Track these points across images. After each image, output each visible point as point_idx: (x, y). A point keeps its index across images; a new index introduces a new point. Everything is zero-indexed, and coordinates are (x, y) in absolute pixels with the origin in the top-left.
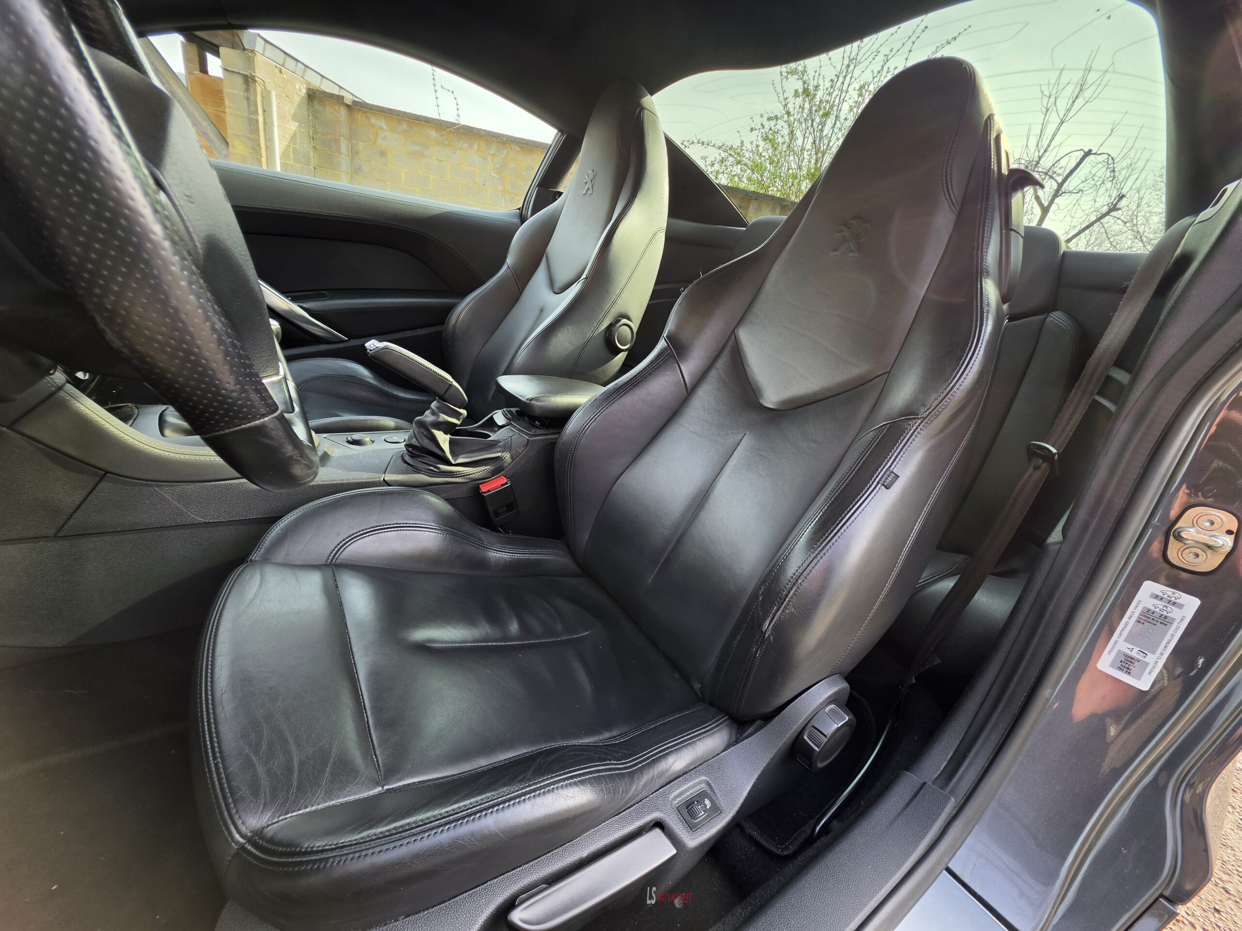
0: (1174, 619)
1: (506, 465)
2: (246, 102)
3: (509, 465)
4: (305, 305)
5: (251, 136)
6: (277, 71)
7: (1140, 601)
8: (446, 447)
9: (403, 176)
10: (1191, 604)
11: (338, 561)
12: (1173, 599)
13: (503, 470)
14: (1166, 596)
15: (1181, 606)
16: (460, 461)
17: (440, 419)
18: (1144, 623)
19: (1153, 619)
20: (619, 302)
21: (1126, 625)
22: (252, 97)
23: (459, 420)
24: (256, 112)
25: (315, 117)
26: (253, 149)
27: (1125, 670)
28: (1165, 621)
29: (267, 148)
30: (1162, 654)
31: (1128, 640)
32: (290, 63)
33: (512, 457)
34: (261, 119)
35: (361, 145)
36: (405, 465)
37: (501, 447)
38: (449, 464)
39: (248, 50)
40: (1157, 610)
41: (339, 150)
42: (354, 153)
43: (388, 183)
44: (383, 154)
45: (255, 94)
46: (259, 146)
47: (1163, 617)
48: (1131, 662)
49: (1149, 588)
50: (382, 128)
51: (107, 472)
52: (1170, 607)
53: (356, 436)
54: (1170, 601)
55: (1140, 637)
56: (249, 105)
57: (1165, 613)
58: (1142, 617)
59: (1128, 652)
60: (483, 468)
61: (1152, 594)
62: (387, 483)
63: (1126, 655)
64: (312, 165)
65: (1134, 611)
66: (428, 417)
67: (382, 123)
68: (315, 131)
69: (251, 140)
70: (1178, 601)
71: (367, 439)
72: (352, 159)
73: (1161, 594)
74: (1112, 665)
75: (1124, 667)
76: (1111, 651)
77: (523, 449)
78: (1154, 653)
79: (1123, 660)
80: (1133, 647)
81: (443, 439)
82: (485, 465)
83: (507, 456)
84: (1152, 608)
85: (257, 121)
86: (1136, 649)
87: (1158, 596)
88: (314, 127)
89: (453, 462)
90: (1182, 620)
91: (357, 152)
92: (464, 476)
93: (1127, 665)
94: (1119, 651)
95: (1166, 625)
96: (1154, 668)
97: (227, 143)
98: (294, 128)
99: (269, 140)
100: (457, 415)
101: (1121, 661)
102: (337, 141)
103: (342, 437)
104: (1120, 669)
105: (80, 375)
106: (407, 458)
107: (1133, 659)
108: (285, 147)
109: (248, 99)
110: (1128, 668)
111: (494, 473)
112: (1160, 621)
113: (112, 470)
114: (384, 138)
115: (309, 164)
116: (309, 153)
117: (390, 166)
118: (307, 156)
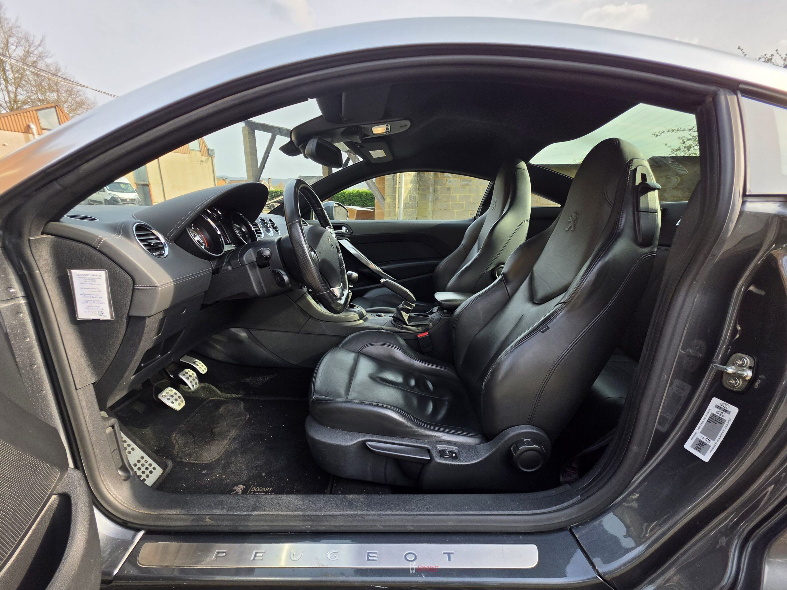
0: (726, 420)
1: (430, 328)
2: (393, 181)
3: (432, 328)
4: (382, 267)
5: (393, 194)
7: (710, 409)
8: (406, 318)
9: (458, 197)
10: (734, 411)
11: (362, 352)
12: (726, 408)
13: (429, 330)
14: (722, 407)
15: (729, 413)
16: (411, 324)
17: (404, 307)
18: (710, 423)
19: (715, 420)
20: (499, 257)
21: (702, 423)
22: (395, 178)
23: (411, 308)
25: (420, 179)
26: (393, 199)
27: (698, 449)
28: (721, 421)
29: (399, 198)
30: (718, 441)
31: (702, 432)
33: (433, 325)
34: (397, 186)
36: (391, 324)
37: (429, 320)
38: (406, 325)
40: (718, 415)
41: (429, 192)
42: (435, 191)
43: (450, 202)
44: (449, 189)
46: (396, 198)
47: (720, 419)
48: (702, 445)
49: (715, 401)
51: (311, 316)
52: (724, 413)
53: (379, 314)
54: (724, 409)
55: (708, 430)
56: (394, 182)
57: (721, 417)
58: (710, 419)
59: (701, 439)
60: (421, 328)
61: (716, 405)
62: (383, 329)
63: (700, 441)
64: (417, 201)
65: (706, 416)
66: (401, 306)
68: (419, 186)
69: (393, 196)
70: (728, 409)
71: (383, 315)
72: (434, 195)
73: (720, 405)
74: (692, 447)
75: (698, 447)
76: (693, 438)
77: (438, 322)
78: (714, 440)
79: (698, 443)
80: (704, 436)
81: (405, 316)
82: (421, 327)
83: (431, 324)
84: (715, 413)
85: (396, 188)
86: (706, 437)
87: (718, 406)
88: (419, 184)
89: (408, 324)
90: (729, 421)
91: (437, 191)
92: (412, 330)
93: (699, 447)
94: (697, 438)
95: (721, 424)
96: (713, 448)
97: (384, 199)
98: (410, 187)
99: (400, 194)
100: (411, 306)
101: (697, 444)
102: (428, 188)
103: (375, 314)
104: (696, 449)
105: (310, 290)
106: (393, 322)
107: (703, 443)
108: (406, 196)
109: (393, 179)
110: (700, 448)
111: (424, 331)
112: (719, 421)
113: (313, 316)
115: (415, 201)
116: (416, 196)
117: (452, 194)
118: (415, 198)
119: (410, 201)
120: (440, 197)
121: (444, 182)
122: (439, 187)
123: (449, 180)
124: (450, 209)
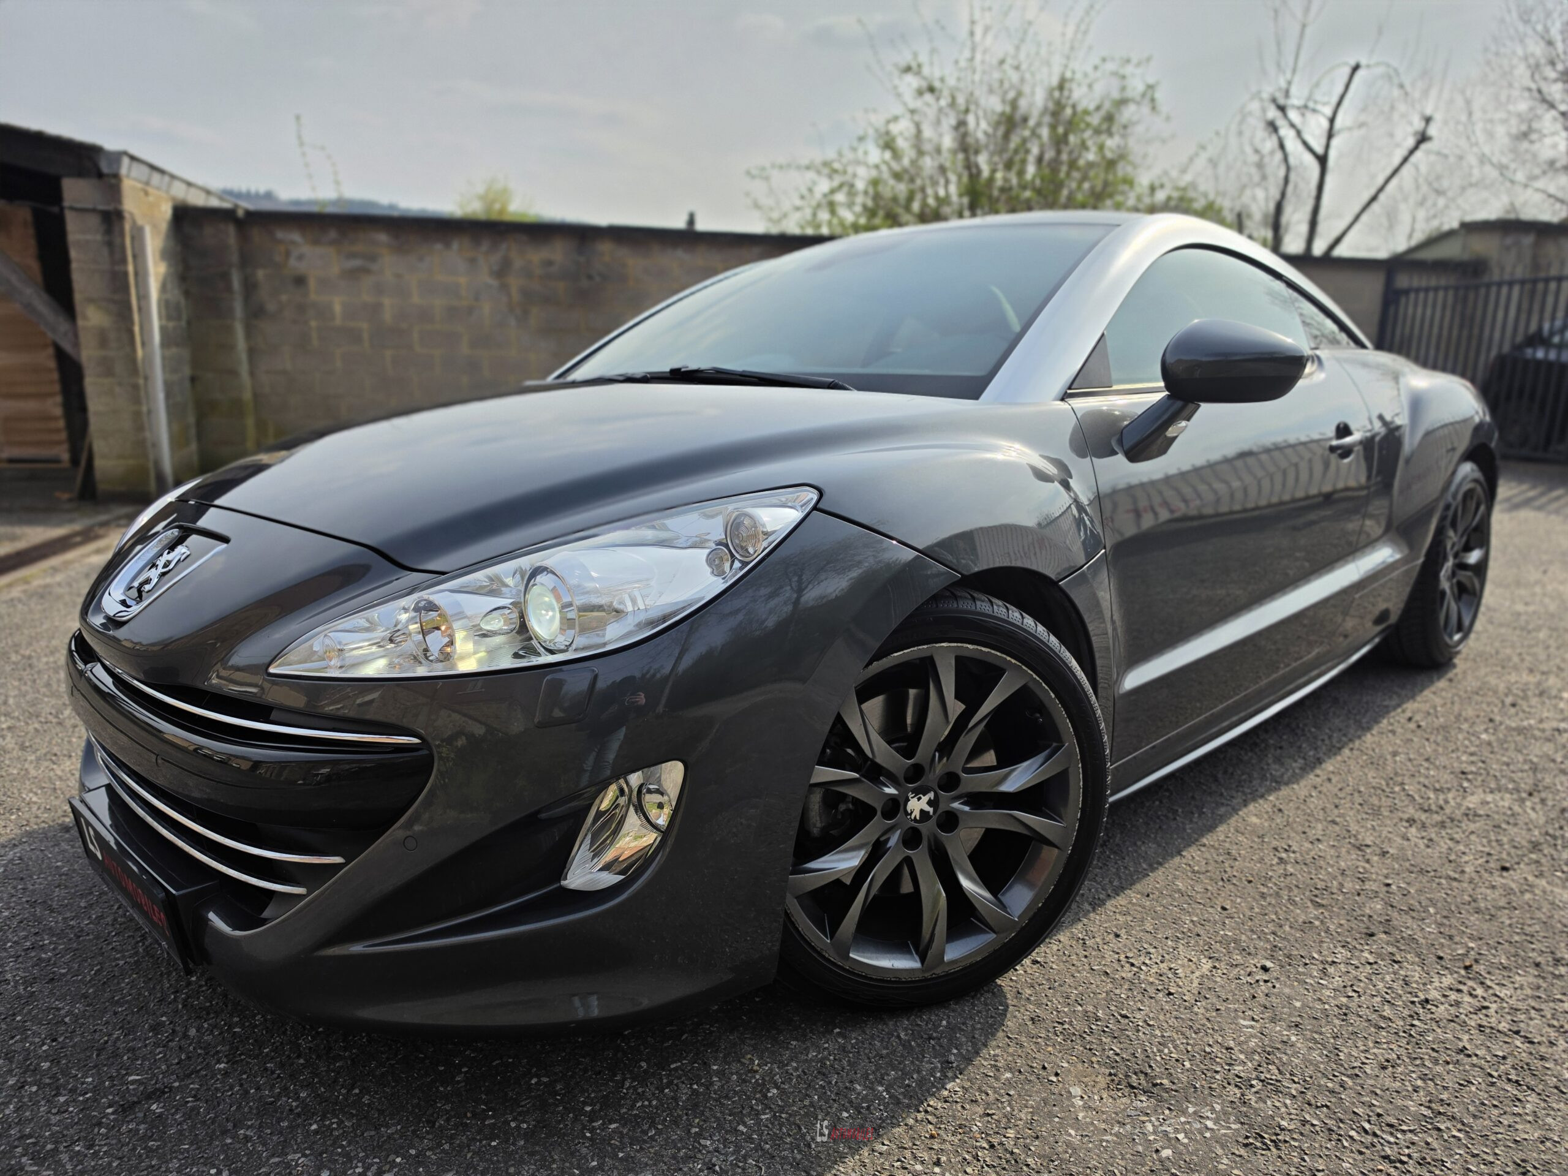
2: (107, 249)
5: (115, 296)
6: (142, 194)
9: (334, 307)
22: (117, 241)
24: (124, 261)
26: (119, 315)
29: (140, 309)
32: (156, 178)
34: (131, 268)
35: (260, 274)
39: (108, 175)
42: (251, 286)
44: (300, 281)
45: (122, 234)
46: (129, 309)
50: (293, 243)
64: (185, 318)
67: (296, 236)
68: (188, 268)
69: (115, 302)
72: (248, 299)
91: (256, 285)
98: (164, 270)
99: (143, 296)
102: (224, 275)
114: (301, 258)
115: (181, 318)
116: (180, 301)
117: (313, 296)
118: (178, 308)
119: (169, 319)
120: (268, 308)
121: (277, 258)
123: (295, 253)
124: (315, 344)
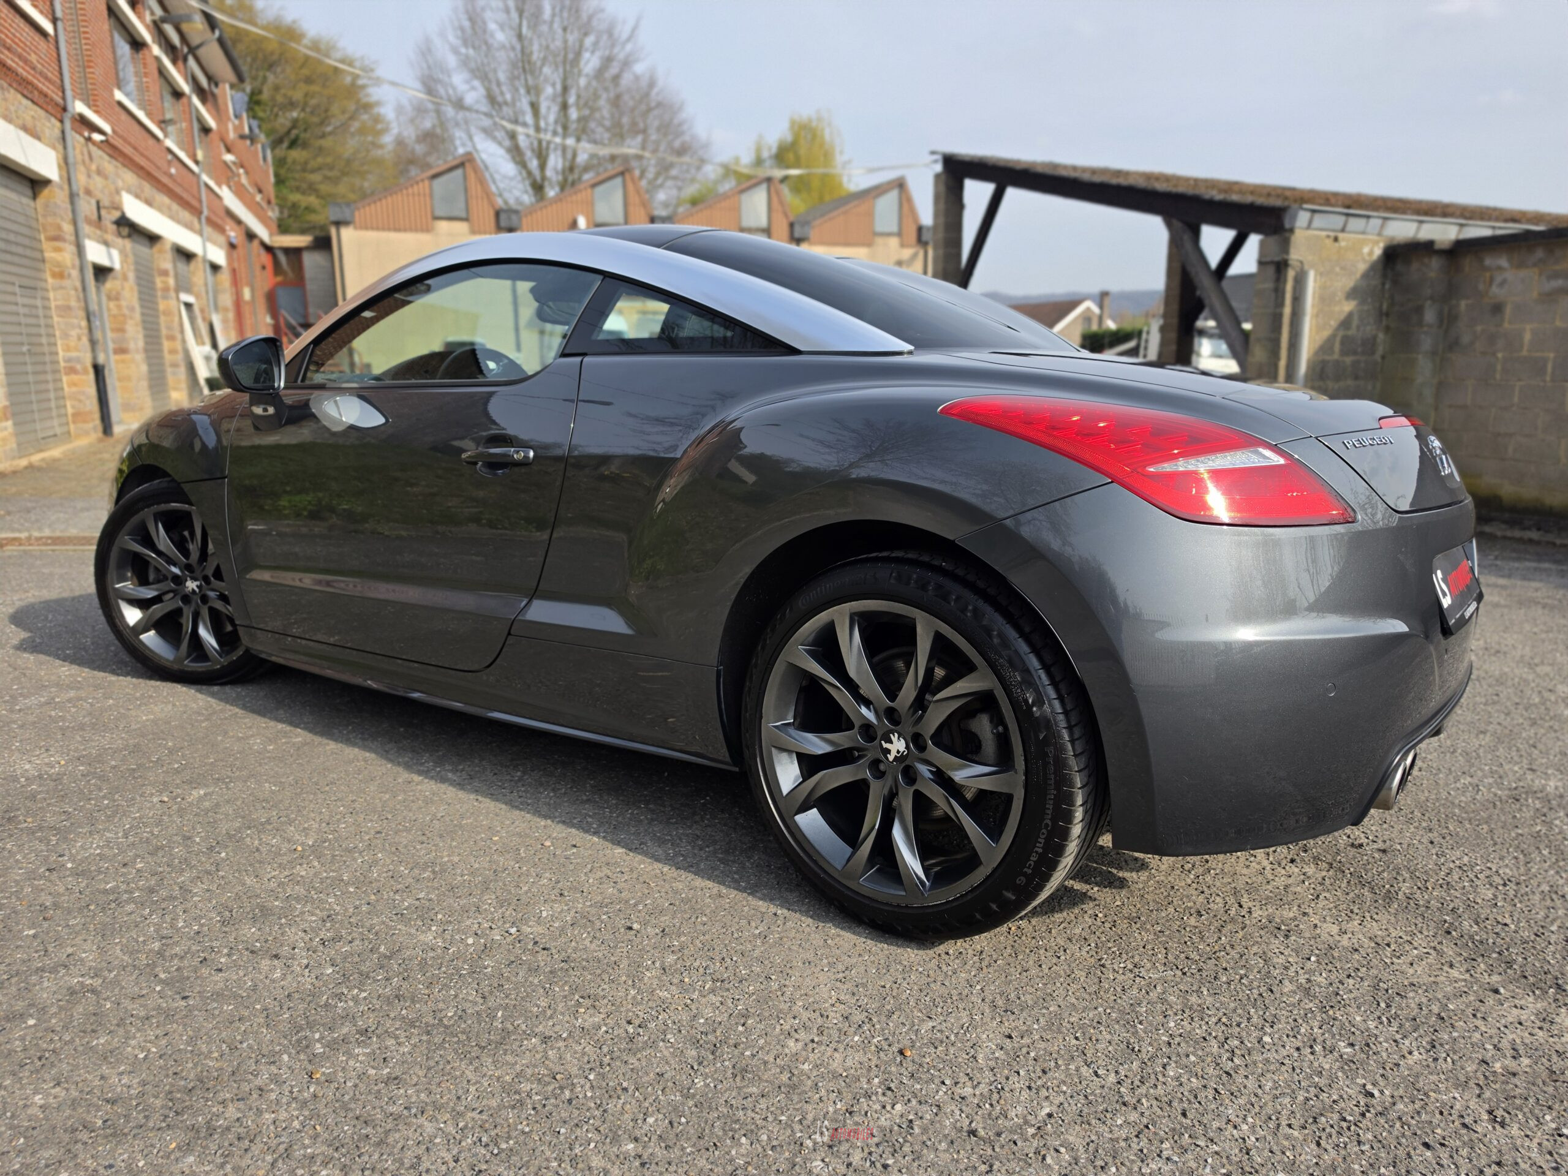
5: (1273, 336)
22: (1281, 287)
24: (1282, 304)
26: (1272, 352)
29: (1291, 346)
34: (1287, 310)
39: (1287, 230)
41: (1420, 323)
45: (1285, 280)
46: (1279, 346)
50: (1499, 268)
67: (1503, 261)
69: (1272, 340)
72: (1442, 331)
91: (1453, 317)
98: (1347, 309)
99: (1296, 335)
108: (1321, 342)
109: (1276, 290)
114: (1503, 283)
115: (1373, 353)
116: (1375, 338)
117: (1506, 325)
118: (1369, 345)
119: (1343, 353)
120: (1466, 339)
121: (1481, 287)
122: (1463, 304)
123: (1498, 279)
124: (1498, 376)
